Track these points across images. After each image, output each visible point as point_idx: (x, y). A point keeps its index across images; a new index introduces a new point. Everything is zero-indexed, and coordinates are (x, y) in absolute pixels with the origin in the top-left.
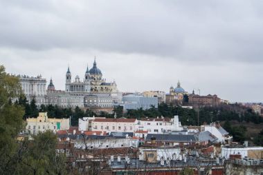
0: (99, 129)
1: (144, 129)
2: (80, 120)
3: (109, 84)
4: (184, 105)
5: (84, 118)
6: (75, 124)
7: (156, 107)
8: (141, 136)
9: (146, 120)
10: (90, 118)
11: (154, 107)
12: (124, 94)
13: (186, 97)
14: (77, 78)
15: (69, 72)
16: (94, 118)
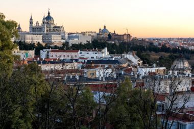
0: (54, 57)
1: (85, 57)
2: (41, 51)
3: (59, 27)
4: (108, 41)
5: (44, 50)
6: (38, 54)
7: (91, 42)
8: (83, 61)
9: (86, 51)
10: (48, 50)
11: (89, 42)
12: (69, 34)
13: (110, 36)
14: (37, 23)
15: (31, 19)
16: (51, 50)
